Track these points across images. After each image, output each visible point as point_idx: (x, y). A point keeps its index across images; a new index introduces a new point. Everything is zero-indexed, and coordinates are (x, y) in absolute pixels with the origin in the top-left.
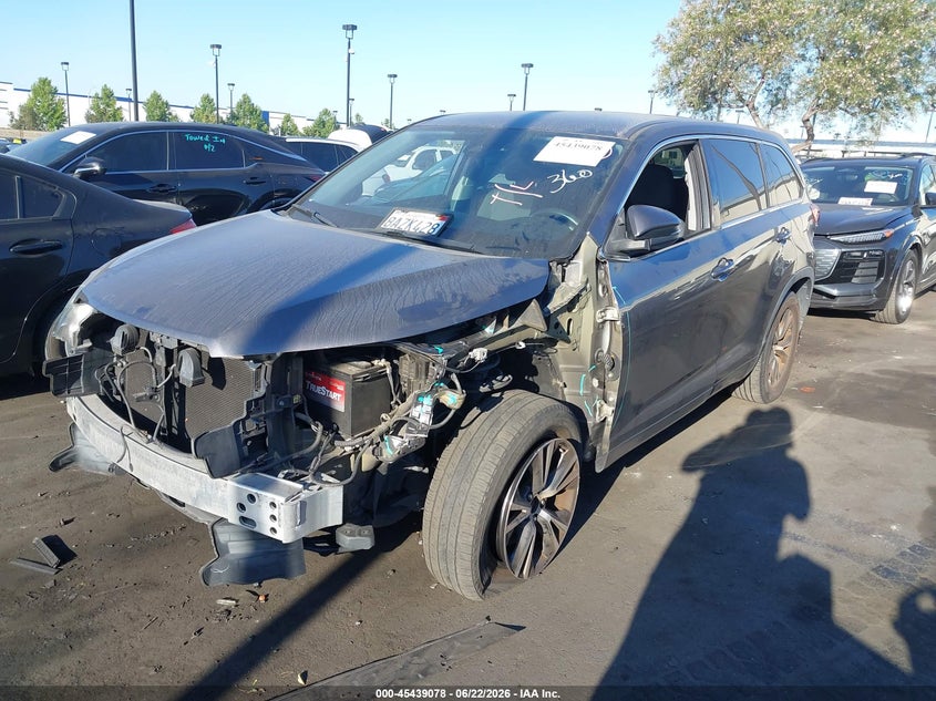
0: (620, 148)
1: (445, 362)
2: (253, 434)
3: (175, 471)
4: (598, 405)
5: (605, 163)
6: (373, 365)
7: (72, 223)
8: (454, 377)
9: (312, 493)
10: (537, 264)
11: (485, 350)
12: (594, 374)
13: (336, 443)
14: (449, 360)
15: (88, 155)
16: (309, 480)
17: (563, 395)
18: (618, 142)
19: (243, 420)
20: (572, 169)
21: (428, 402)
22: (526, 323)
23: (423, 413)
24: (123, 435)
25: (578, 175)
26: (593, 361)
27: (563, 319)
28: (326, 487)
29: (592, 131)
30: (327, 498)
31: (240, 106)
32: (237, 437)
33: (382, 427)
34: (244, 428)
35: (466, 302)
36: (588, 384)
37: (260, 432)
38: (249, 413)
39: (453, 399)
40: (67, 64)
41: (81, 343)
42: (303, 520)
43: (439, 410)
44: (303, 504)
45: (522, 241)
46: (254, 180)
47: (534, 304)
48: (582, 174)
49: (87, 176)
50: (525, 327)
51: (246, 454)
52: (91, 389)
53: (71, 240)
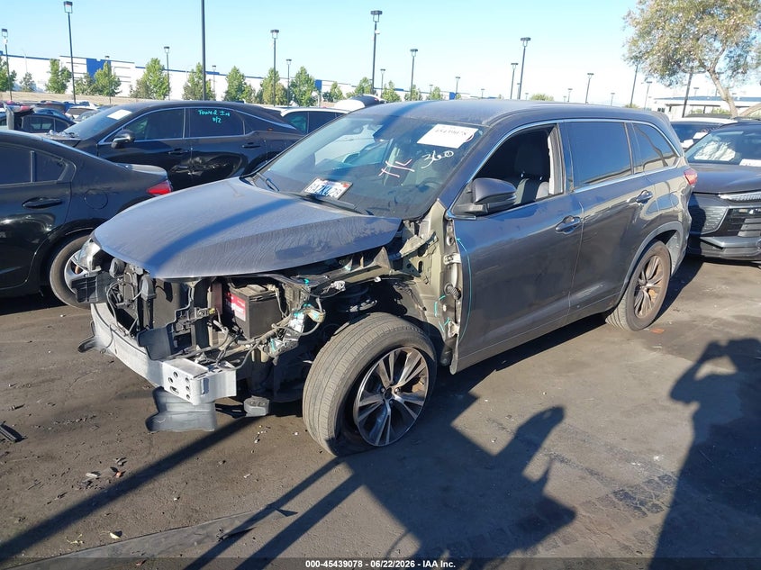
0: (481, 132)
1: (309, 290)
2: (181, 333)
3: (136, 355)
4: (449, 325)
5: (465, 146)
6: (267, 289)
7: (71, 185)
8: (318, 301)
9: (213, 374)
10: (393, 221)
11: (343, 282)
12: (444, 301)
13: (239, 342)
14: (312, 289)
15: (125, 128)
16: (216, 365)
17: (425, 317)
18: (480, 128)
19: (174, 324)
20: (440, 150)
21: (301, 316)
22: (379, 264)
23: (296, 324)
24: (111, 329)
25: (443, 155)
26: (443, 293)
27: (415, 261)
28: (225, 371)
29: (466, 120)
30: (224, 377)
31: (299, 76)
32: (170, 335)
33: (270, 333)
34: (175, 328)
35: (327, 247)
36: (439, 308)
37: (187, 332)
38: (178, 319)
39: (317, 316)
40: (168, 48)
41: (94, 269)
42: (206, 391)
43: (308, 323)
44: (206, 381)
45: (393, 204)
46: (251, 145)
47: (383, 251)
48: (446, 154)
49: (121, 144)
50: (377, 267)
51: (176, 346)
52: (103, 299)
53: (69, 198)
